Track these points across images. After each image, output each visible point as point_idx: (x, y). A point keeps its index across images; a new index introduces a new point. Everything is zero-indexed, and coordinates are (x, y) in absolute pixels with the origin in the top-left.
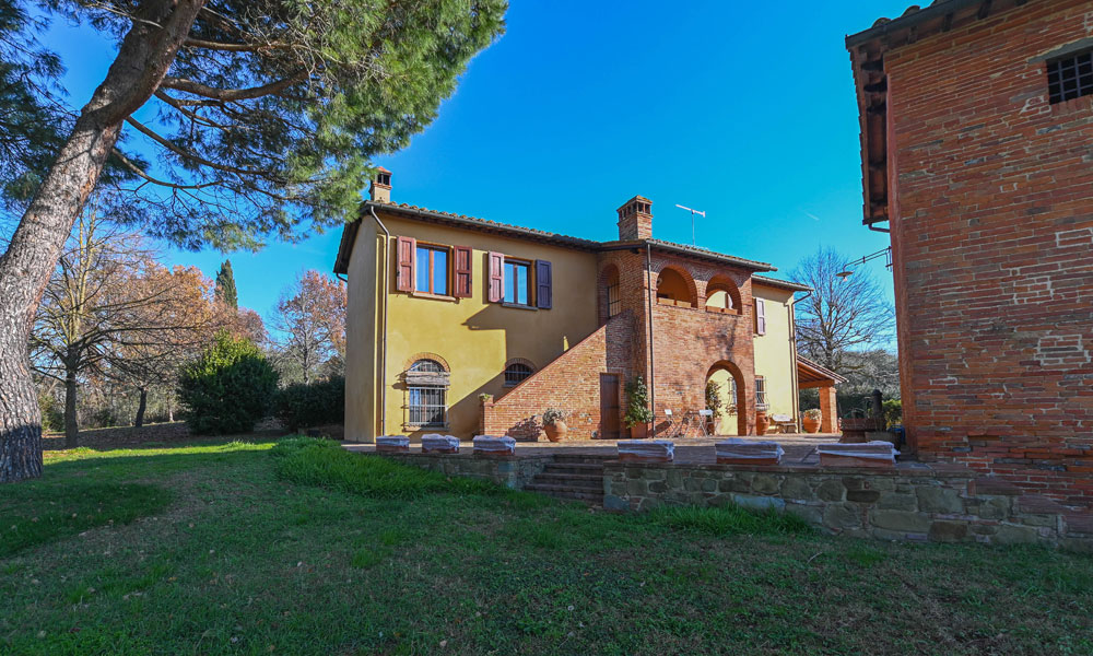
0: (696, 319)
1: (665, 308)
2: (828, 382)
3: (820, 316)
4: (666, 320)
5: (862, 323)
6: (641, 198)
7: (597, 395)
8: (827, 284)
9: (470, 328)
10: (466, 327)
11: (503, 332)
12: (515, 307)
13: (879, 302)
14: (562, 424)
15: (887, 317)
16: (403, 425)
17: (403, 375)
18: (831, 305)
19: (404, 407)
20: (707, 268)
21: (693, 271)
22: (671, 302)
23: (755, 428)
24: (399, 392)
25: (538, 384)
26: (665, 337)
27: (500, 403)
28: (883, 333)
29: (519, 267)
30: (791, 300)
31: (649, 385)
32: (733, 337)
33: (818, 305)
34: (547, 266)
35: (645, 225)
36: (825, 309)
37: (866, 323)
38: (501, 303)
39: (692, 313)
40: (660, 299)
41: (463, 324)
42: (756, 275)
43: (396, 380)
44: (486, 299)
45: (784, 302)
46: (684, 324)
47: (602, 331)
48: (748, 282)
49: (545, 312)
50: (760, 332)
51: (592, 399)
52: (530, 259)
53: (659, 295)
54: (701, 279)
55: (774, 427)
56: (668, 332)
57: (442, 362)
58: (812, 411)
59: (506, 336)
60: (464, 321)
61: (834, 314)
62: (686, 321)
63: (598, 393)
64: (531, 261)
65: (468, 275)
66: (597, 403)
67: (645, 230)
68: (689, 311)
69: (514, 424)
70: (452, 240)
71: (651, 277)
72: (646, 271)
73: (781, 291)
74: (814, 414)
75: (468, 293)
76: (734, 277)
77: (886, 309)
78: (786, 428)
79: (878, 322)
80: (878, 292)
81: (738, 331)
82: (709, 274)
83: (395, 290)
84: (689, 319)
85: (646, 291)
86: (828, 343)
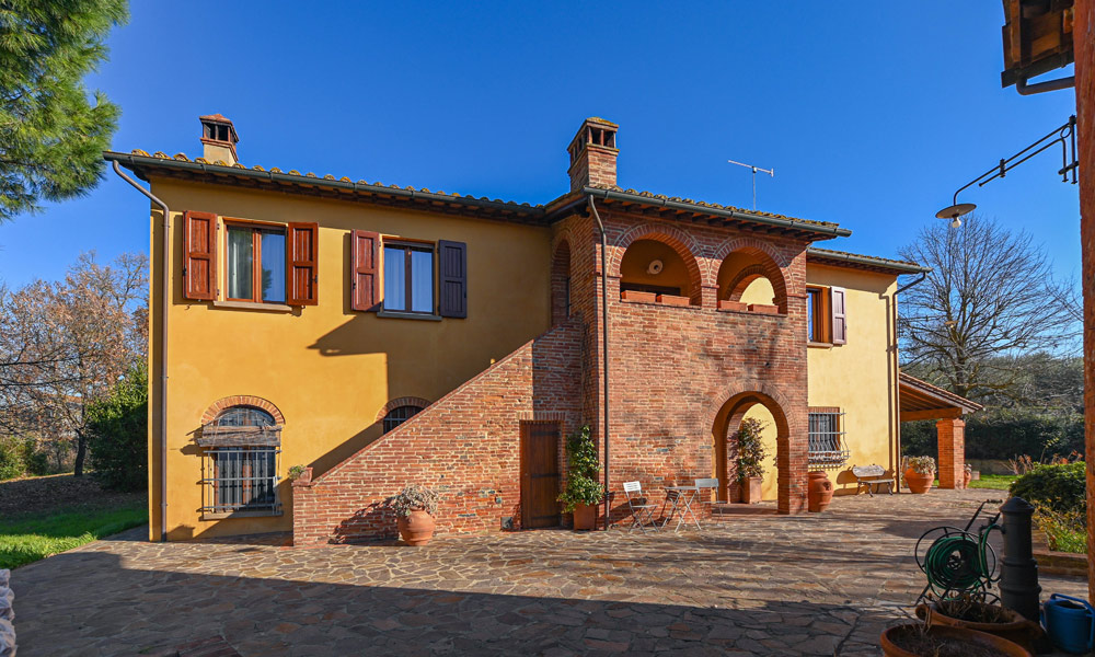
0: (694, 324)
1: (637, 309)
2: (951, 412)
3: (948, 311)
4: (637, 327)
5: (1012, 320)
6: (597, 121)
7: (514, 457)
8: (959, 265)
9: (324, 353)
10: (316, 352)
11: (381, 358)
12: (407, 316)
13: (1042, 287)
14: (423, 515)
15: (1054, 309)
16: (202, 510)
17: (199, 433)
18: (964, 296)
19: (202, 483)
20: (722, 235)
21: (694, 242)
22: (651, 297)
23: (807, 500)
24: (195, 460)
25: (397, 445)
26: (635, 359)
27: (323, 479)
28: (1047, 333)
29: (415, 255)
30: (892, 288)
31: (602, 441)
32: (772, 352)
33: (944, 296)
34: (459, 249)
35: (604, 166)
36: (955, 302)
37: (1021, 319)
38: (376, 310)
39: (690, 314)
40: (628, 293)
41: (311, 347)
42: (816, 247)
43: (186, 441)
44: (349, 307)
45: (881, 291)
46: (674, 334)
47: (526, 352)
48: (800, 259)
49: (456, 324)
50: (836, 341)
51: (503, 465)
52: (432, 240)
53: (624, 287)
54: (708, 254)
55: (855, 485)
56: (641, 349)
57: (270, 409)
58: (919, 460)
59: (388, 363)
60: (313, 342)
61: (969, 308)
62: (678, 329)
63: (516, 455)
64: (433, 244)
65: (311, 269)
66: (513, 471)
67: (603, 174)
68: (684, 312)
69: (351, 513)
70: (284, 214)
71: (612, 256)
72: (598, 246)
73: (873, 274)
74: (922, 466)
75: (311, 298)
76: (774, 251)
77: (1051, 298)
78: (876, 486)
79: (1039, 317)
80: (1041, 271)
81: (782, 341)
82: (727, 245)
83: (183, 298)
84: (682, 324)
85: (600, 279)
86: (959, 352)
